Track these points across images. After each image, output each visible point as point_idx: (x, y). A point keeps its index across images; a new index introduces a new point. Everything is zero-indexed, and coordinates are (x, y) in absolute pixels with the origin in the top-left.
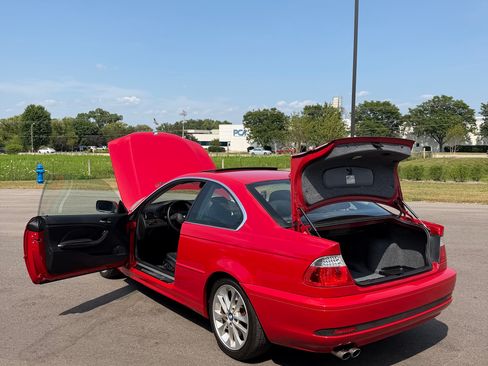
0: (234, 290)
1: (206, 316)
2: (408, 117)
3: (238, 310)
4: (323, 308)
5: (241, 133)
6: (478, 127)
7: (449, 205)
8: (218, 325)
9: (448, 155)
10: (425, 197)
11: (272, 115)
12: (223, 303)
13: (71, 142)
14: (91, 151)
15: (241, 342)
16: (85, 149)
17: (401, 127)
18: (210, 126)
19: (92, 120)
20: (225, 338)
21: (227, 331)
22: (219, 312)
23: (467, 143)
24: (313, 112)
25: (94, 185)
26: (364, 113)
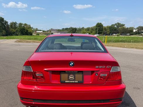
13: (108, 33)
14: (113, 35)
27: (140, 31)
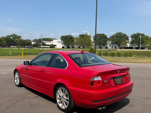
0: (64, 89)
1: (54, 98)
2: (109, 38)
3: (65, 95)
4: (95, 94)
5: (60, 42)
6: (130, 42)
7: (124, 63)
8: (58, 101)
9: (121, 50)
10: (117, 61)
11: (70, 37)
12: (60, 93)
13: (4, 44)
14: (11, 47)
15: (66, 106)
16: (9, 47)
17: (107, 42)
18: (50, 40)
19: (11, 37)
20: (60, 105)
21: (61, 103)
22: (58, 96)
23: (126, 46)
24: (82, 36)
25: (12, 58)
26: (97, 37)
27: (38, 44)
